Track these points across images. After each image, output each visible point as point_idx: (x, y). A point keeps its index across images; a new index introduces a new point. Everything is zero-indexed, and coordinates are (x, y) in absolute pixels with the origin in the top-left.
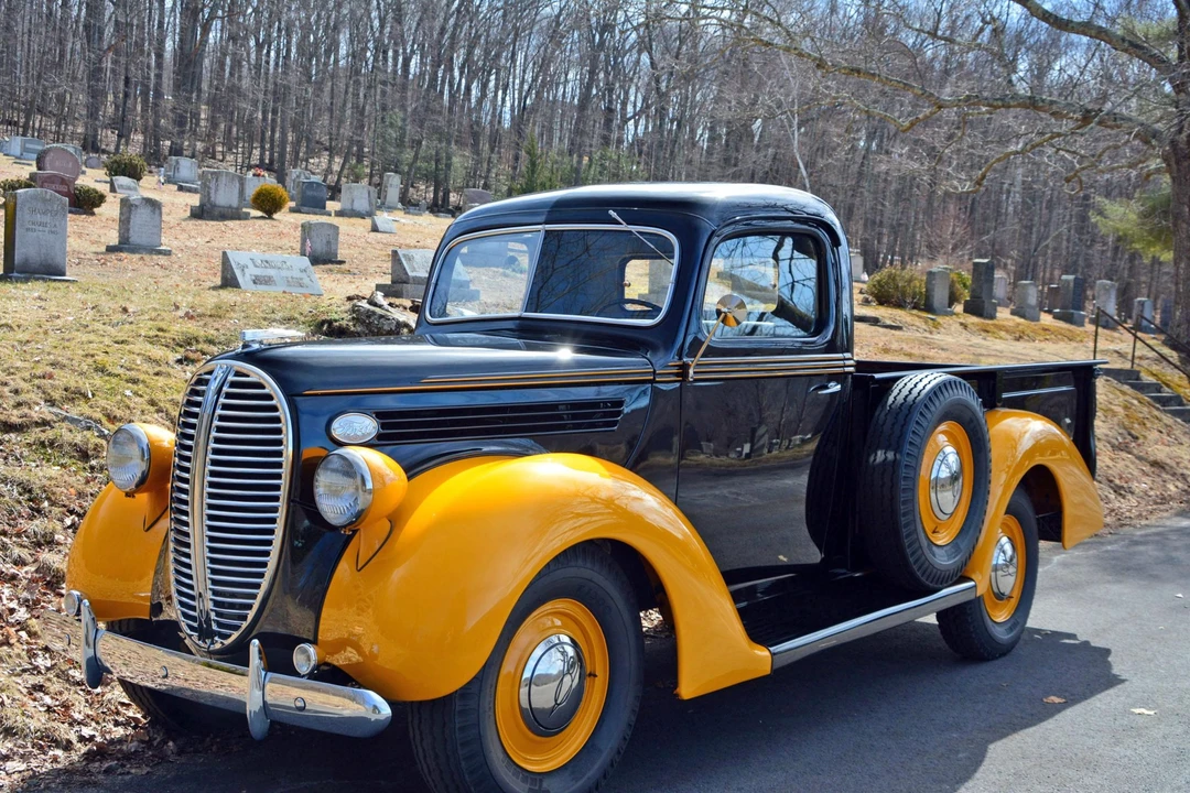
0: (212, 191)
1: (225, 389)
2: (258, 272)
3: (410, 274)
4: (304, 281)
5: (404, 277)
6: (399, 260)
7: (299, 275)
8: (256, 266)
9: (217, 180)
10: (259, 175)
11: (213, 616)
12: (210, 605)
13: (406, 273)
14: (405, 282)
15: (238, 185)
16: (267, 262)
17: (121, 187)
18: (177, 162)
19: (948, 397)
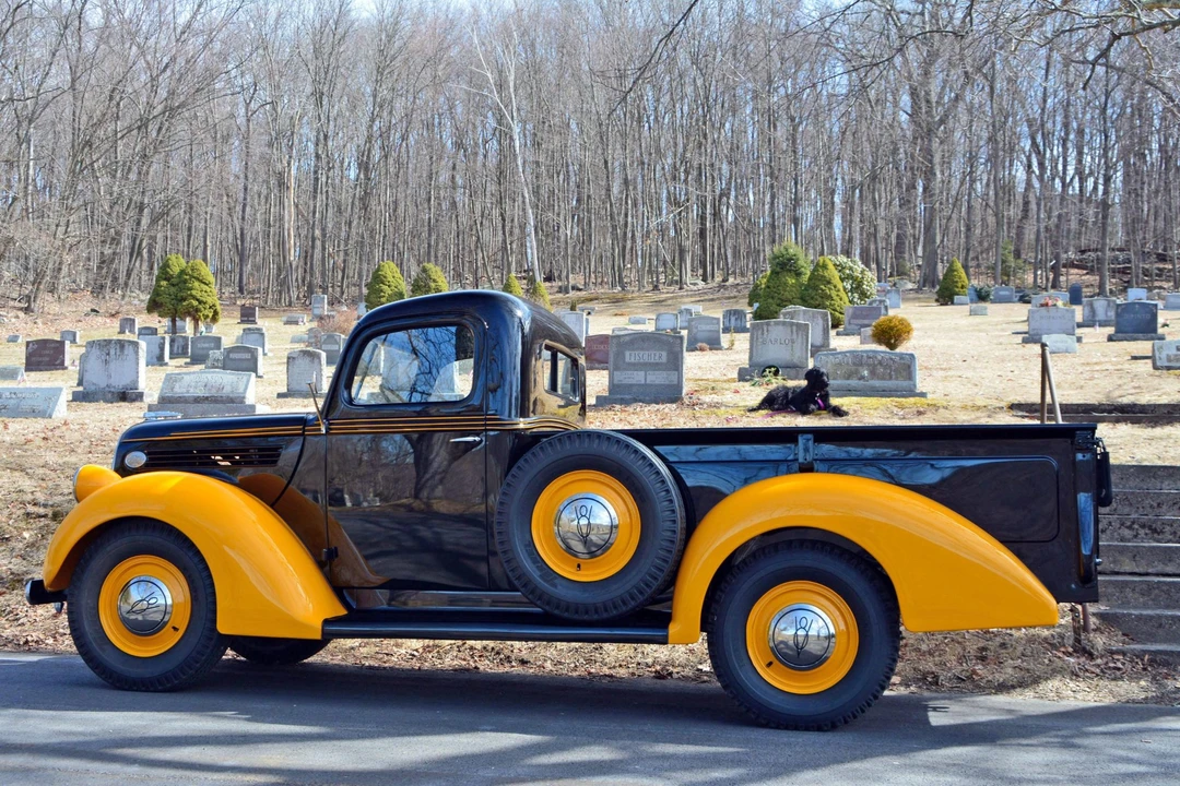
19: (569, 449)
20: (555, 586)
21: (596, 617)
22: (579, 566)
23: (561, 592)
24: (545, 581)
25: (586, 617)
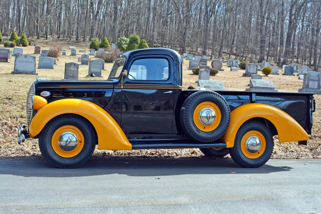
0: (248, 69)
2: (206, 85)
3: (254, 85)
4: (220, 87)
5: (252, 86)
6: (251, 82)
7: (219, 86)
8: (206, 83)
9: (250, 66)
10: (272, 65)
13: (253, 86)
14: (252, 88)
15: (256, 67)
16: (210, 82)
17: (233, 69)
18: (264, 63)
19: (205, 95)
20: (200, 133)
21: (210, 141)
22: (205, 127)
23: (202, 134)
24: (198, 132)
25: (207, 141)
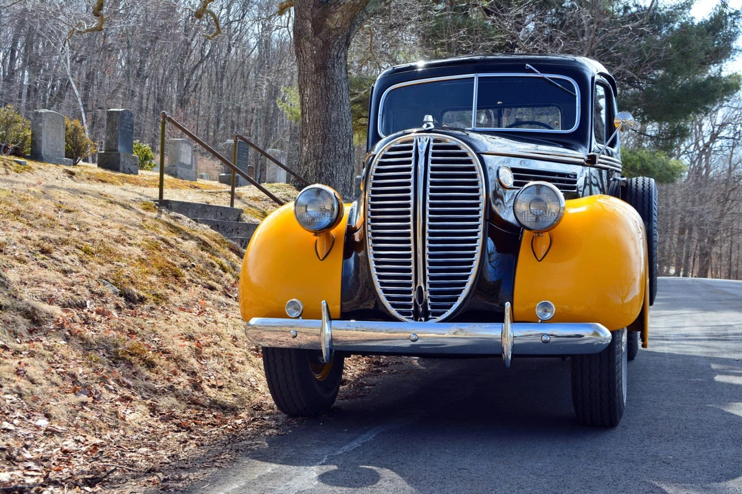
1: (431, 150)
11: (429, 302)
12: (427, 294)
